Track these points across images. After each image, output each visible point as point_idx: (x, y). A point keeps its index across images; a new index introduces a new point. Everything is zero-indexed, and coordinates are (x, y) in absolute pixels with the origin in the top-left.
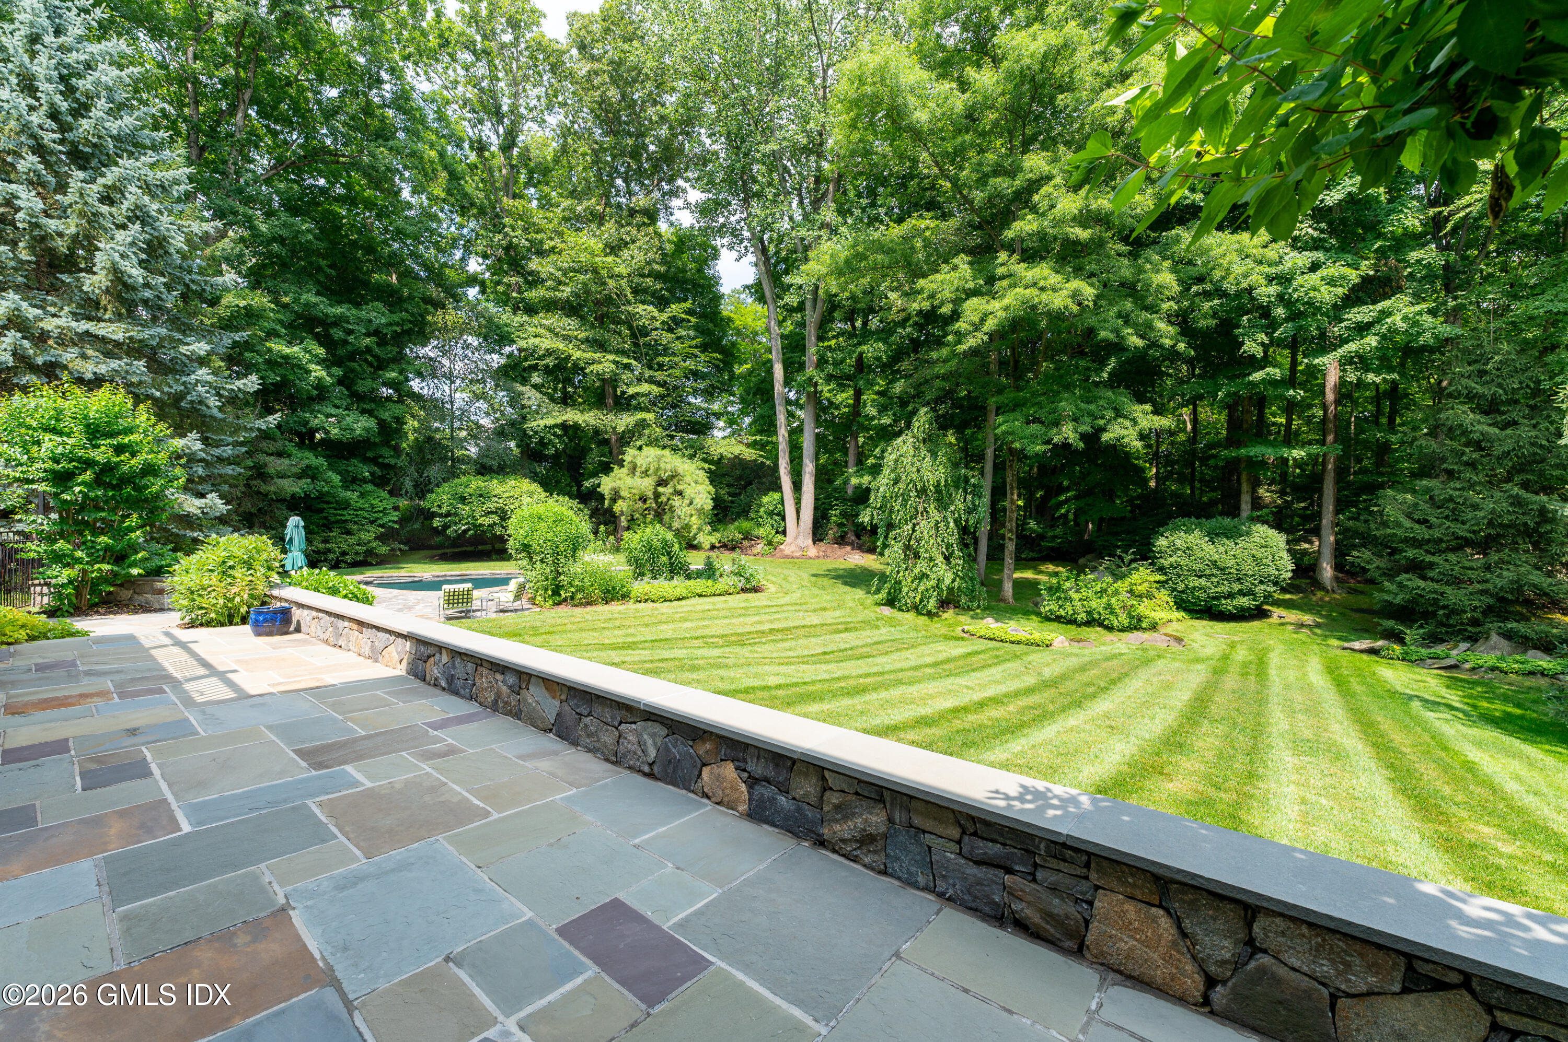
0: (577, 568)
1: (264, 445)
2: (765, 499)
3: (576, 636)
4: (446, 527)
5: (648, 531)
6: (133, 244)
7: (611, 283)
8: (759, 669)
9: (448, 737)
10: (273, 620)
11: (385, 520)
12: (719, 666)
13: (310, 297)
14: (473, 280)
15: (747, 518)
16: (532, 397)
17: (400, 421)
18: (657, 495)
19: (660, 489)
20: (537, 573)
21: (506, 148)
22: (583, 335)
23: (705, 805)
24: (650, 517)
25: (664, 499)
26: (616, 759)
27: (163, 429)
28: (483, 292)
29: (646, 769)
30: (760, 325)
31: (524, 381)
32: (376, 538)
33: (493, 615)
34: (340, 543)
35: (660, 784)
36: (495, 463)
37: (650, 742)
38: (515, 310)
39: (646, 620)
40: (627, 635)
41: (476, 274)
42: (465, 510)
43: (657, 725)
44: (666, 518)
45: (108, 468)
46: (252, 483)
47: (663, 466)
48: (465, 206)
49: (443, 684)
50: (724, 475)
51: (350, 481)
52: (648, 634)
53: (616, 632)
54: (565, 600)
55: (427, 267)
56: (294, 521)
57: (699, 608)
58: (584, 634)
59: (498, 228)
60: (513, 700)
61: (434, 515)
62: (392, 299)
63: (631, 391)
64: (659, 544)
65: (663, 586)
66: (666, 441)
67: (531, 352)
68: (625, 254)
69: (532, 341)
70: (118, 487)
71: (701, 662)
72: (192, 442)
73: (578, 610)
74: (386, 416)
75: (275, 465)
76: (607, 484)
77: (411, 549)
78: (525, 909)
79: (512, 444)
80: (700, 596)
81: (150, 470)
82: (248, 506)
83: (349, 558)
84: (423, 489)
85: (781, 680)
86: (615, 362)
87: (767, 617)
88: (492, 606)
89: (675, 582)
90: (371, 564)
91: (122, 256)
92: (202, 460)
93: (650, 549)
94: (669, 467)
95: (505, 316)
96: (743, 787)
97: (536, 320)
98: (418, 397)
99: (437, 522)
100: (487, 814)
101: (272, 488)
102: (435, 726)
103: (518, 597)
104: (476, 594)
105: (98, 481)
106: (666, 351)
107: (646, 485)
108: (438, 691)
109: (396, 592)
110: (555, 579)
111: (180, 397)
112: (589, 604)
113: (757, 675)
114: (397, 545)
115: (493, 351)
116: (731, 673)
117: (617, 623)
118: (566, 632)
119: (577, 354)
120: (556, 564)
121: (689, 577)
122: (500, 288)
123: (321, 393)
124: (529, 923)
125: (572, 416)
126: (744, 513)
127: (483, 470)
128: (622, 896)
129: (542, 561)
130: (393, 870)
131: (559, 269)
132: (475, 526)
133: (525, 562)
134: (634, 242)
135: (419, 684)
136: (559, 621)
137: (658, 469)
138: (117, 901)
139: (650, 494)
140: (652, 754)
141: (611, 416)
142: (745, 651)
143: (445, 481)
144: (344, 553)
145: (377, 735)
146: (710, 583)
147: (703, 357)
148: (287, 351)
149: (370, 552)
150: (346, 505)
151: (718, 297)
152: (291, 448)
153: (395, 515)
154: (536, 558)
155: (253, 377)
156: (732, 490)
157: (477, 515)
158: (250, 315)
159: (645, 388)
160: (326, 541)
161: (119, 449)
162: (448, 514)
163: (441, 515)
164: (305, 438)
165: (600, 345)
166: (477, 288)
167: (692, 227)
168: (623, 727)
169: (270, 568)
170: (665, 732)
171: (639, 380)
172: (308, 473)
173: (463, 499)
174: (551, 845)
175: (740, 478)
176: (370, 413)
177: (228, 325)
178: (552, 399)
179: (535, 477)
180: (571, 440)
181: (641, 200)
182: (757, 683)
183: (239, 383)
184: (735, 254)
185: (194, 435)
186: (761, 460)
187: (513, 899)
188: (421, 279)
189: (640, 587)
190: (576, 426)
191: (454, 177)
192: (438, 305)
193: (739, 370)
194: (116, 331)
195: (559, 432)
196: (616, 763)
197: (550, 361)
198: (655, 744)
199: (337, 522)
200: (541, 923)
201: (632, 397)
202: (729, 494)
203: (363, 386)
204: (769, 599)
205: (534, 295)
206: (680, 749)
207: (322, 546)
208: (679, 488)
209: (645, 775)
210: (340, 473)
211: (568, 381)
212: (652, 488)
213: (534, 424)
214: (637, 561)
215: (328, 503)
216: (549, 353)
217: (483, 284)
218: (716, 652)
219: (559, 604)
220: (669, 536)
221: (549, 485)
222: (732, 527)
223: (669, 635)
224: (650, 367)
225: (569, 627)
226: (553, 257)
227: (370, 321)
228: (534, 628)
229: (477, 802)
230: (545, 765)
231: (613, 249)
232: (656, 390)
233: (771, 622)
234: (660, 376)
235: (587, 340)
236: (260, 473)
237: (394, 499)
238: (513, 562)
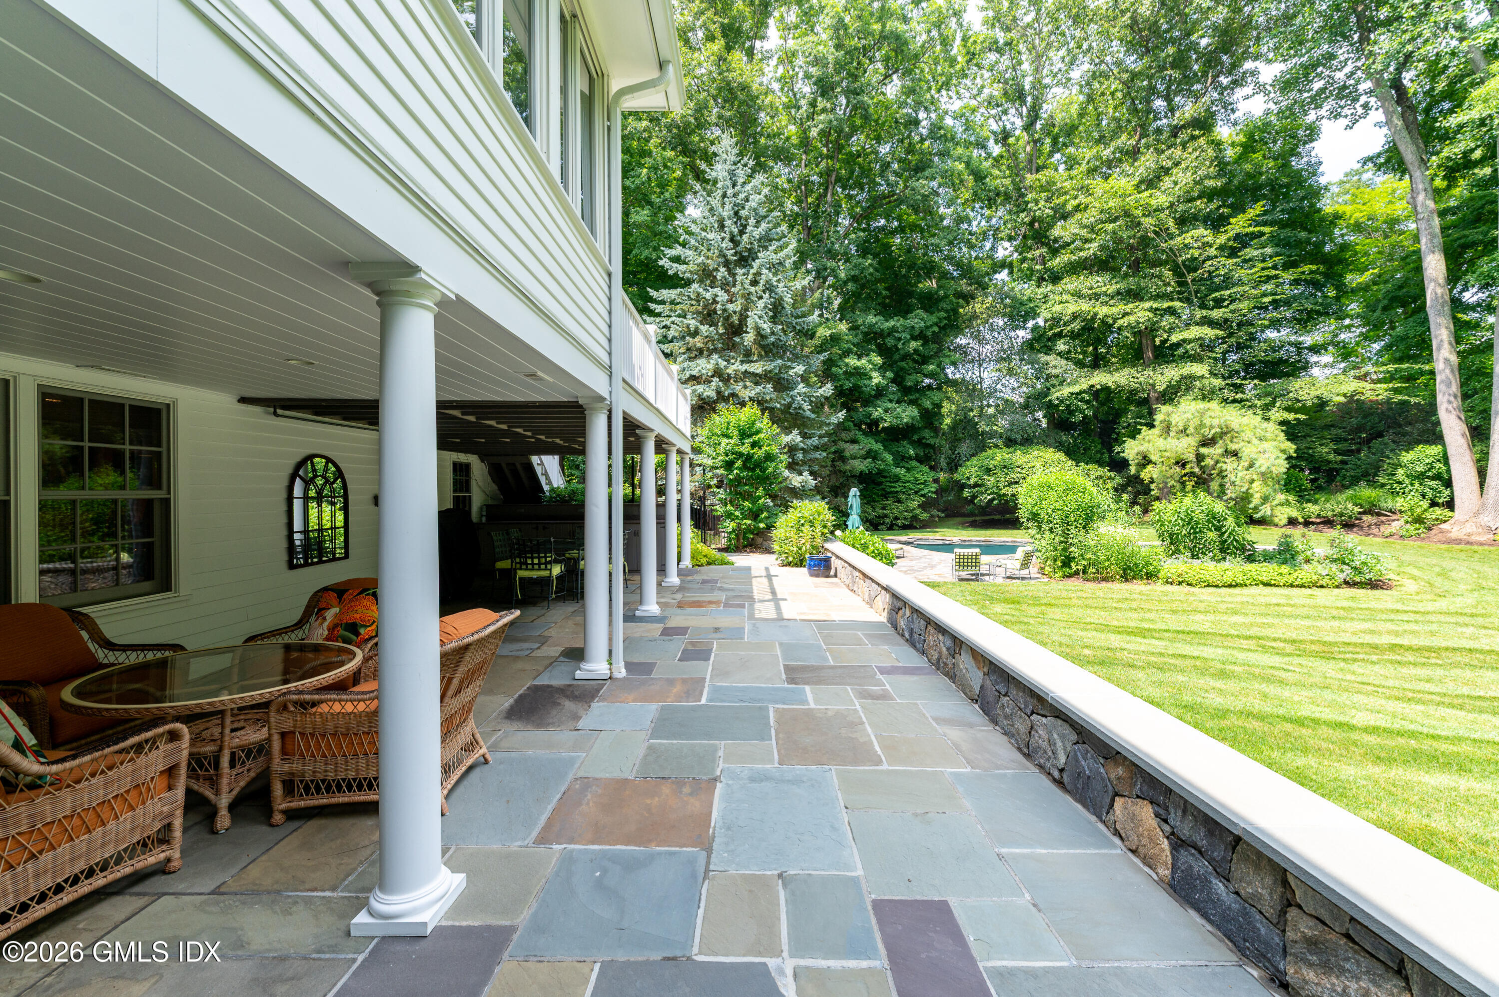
0: (1091, 540)
1: (843, 435)
2: (1407, 457)
3: (1077, 613)
4: (974, 497)
5: (1188, 500)
6: (765, 307)
7: (1148, 222)
8: (1344, 698)
9: (887, 683)
10: (819, 565)
11: (926, 491)
12: (1268, 680)
13: (871, 319)
14: (1004, 264)
15: (1372, 484)
16: (1055, 364)
17: (939, 406)
18: (1200, 458)
19: (1203, 450)
20: (1046, 542)
21: (1029, 127)
22: (1112, 289)
23: (1115, 846)
24: (1189, 486)
25: (1209, 462)
26: (1028, 752)
27: (776, 429)
28: (1011, 273)
29: (1056, 774)
30: (1400, 208)
31: (1048, 350)
32: (919, 506)
33: (999, 580)
34: (894, 510)
35: (1068, 798)
36: (1019, 437)
37: (1059, 744)
38: (1041, 279)
39: (1174, 606)
40: (1143, 620)
41: (1005, 257)
42: (990, 481)
43: (1066, 726)
44: (1214, 485)
45: (749, 457)
46: (837, 463)
47: (1207, 421)
48: (991, 200)
49: (907, 636)
50: (1328, 427)
51: (901, 459)
52: (1174, 623)
53: (1130, 614)
54: (1077, 573)
55: (958, 265)
56: (854, 491)
57: (1262, 600)
58: (1089, 611)
59: (1022, 207)
60: (950, 661)
61: (963, 487)
62: (930, 302)
63: (1175, 338)
64: (1202, 517)
65: (1207, 568)
66: (1227, 394)
67: (1055, 320)
68: (1167, 182)
69: (1058, 308)
70: (753, 470)
71: (1238, 669)
72: (794, 437)
73: (1091, 585)
74: (927, 404)
75: (851, 449)
76: (1131, 449)
77: (947, 516)
78: (859, 866)
79: (1040, 414)
80: (1266, 584)
81: (769, 457)
82: (834, 481)
83: (899, 522)
84: (954, 465)
85: (1381, 722)
86: (1150, 310)
87: (1390, 626)
88: (1000, 571)
89: (1226, 565)
90: (915, 528)
91: (760, 317)
92: (803, 449)
93: (1190, 521)
94: (1216, 422)
95: (1027, 290)
96: (1165, 844)
97: (1059, 287)
98: (953, 383)
99: (966, 493)
100: (879, 762)
101: (848, 467)
102: (884, 671)
103: (1025, 564)
104: (984, 559)
105: (745, 467)
106: (1228, 282)
107: (1185, 446)
108: (902, 641)
109: (926, 552)
110: (1065, 550)
111: (789, 406)
112: (1105, 579)
113: (1330, 705)
114: (936, 512)
115: (1017, 327)
116: (1286, 693)
117: (1134, 605)
118: (1069, 606)
119: (1103, 311)
120: (1066, 534)
121: (1250, 559)
122: (1025, 265)
123: (880, 393)
124: (855, 881)
125: (1100, 379)
126: (1369, 475)
127: (1010, 443)
128: (954, 903)
129: (1051, 530)
130: (789, 781)
131: (1085, 227)
132: (999, 496)
133: (1033, 532)
134: (1177, 164)
135: (892, 632)
136: (1065, 594)
137: (1202, 425)
138: (652, 736)
139: (1191, 457)
140: (1062, 759)
141: (1149, 372)
142: (1331, 669)
143: (973, 455)
144: (896, 518)
145: (841, 667)
146: (1285, 569)
147: (1287, 276)
148: (858, 363)
149: (915, 518)
150: (897, 478)
151: (1316, 193)
152: (861, 437)
153: (933, 487)
154: (1044, 527)
155: (829, 385)
156: (1342, 446)
157: (1001, 485)
158: (835, 339)
159: (1195, 332)
160: (884, 508)
161: (754, 445)
162: (976, 485)
163: (970, 487)
164: (872, 427)
165: (1135, 295)
166: (1006, 271)
167: (1268, 113)
168: (1035, 717)
169: (825, 527)
170: (1074, 737)
171: (1188, 325)
172: (871, 455)
173: (988, 471)
174: (916, 815)
175: (1360, 428)
176: (912, 402)
177: (820, 349)
178: (1080, 364)
179: (1060, 446)
180: (1102, 404)
181: (1188, 110)
182: (1327, 714)
183: (821, 391)
184: (1343, 122)
185: (796, 432)
186: (1398, 398)
187: (855, 851)
188: (953, 278)
189: (1172, 566)
190: (1106, 389)
191: (979, 176)
192: (968, 298)
193: (1353, 279)
194: (757, 368)
195: (1087, 397)
196: (1028, 756)
197: (1076, 326)
198: (1065, 749)
199: (891, 492)
200: (864, 886)
201: (1178, 345)
202: (1337, 452)
203: (909, 382)
204: (1401, 600)
205: (1057, 262)
206: (1090, 764)
207: (881, 512)
208: (1232, 447)
209: (1055, 780)
210: (892, 454)
211: (1098, 341)
212: (1192, 450)
213: (1058, 394)
214: (1171, 536)
215: (885, 477)
216: (1075, 317)
217: (1011, 266)
218: (1276, 660)
219: (1070, 576)
220: (1219, 507)
221: (1074, 453)
222: (1341, 497)
223: (1206, 627)
224: (1203, 306)
225: (1075, 601)
226: (1078, 216)
227: (913, 327)
228: (1035, 598)
229: (877, 748)
230: (954, 734)
231: (1150, 183)
232: (1209, 332)
233: (1397, 634)
234: (1217, 314)
235: (1119, 293)
236: (840, 456)
237: (933, 473)
238: (1022, 532)
